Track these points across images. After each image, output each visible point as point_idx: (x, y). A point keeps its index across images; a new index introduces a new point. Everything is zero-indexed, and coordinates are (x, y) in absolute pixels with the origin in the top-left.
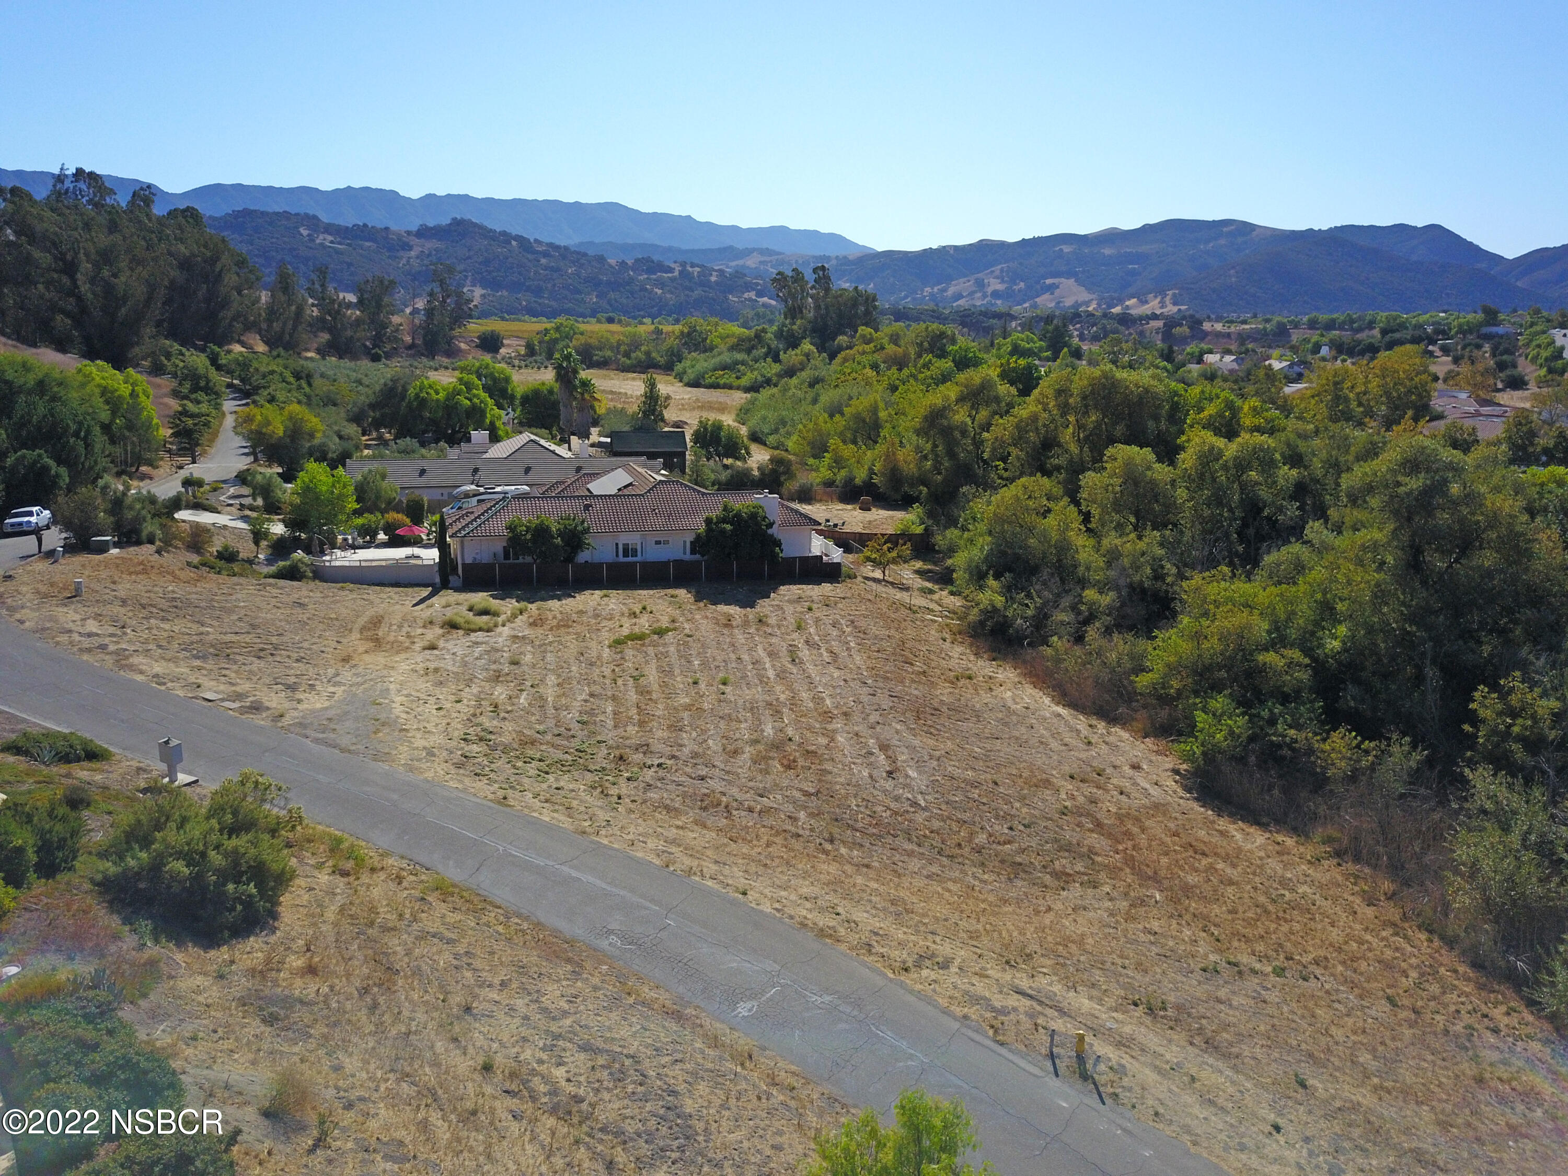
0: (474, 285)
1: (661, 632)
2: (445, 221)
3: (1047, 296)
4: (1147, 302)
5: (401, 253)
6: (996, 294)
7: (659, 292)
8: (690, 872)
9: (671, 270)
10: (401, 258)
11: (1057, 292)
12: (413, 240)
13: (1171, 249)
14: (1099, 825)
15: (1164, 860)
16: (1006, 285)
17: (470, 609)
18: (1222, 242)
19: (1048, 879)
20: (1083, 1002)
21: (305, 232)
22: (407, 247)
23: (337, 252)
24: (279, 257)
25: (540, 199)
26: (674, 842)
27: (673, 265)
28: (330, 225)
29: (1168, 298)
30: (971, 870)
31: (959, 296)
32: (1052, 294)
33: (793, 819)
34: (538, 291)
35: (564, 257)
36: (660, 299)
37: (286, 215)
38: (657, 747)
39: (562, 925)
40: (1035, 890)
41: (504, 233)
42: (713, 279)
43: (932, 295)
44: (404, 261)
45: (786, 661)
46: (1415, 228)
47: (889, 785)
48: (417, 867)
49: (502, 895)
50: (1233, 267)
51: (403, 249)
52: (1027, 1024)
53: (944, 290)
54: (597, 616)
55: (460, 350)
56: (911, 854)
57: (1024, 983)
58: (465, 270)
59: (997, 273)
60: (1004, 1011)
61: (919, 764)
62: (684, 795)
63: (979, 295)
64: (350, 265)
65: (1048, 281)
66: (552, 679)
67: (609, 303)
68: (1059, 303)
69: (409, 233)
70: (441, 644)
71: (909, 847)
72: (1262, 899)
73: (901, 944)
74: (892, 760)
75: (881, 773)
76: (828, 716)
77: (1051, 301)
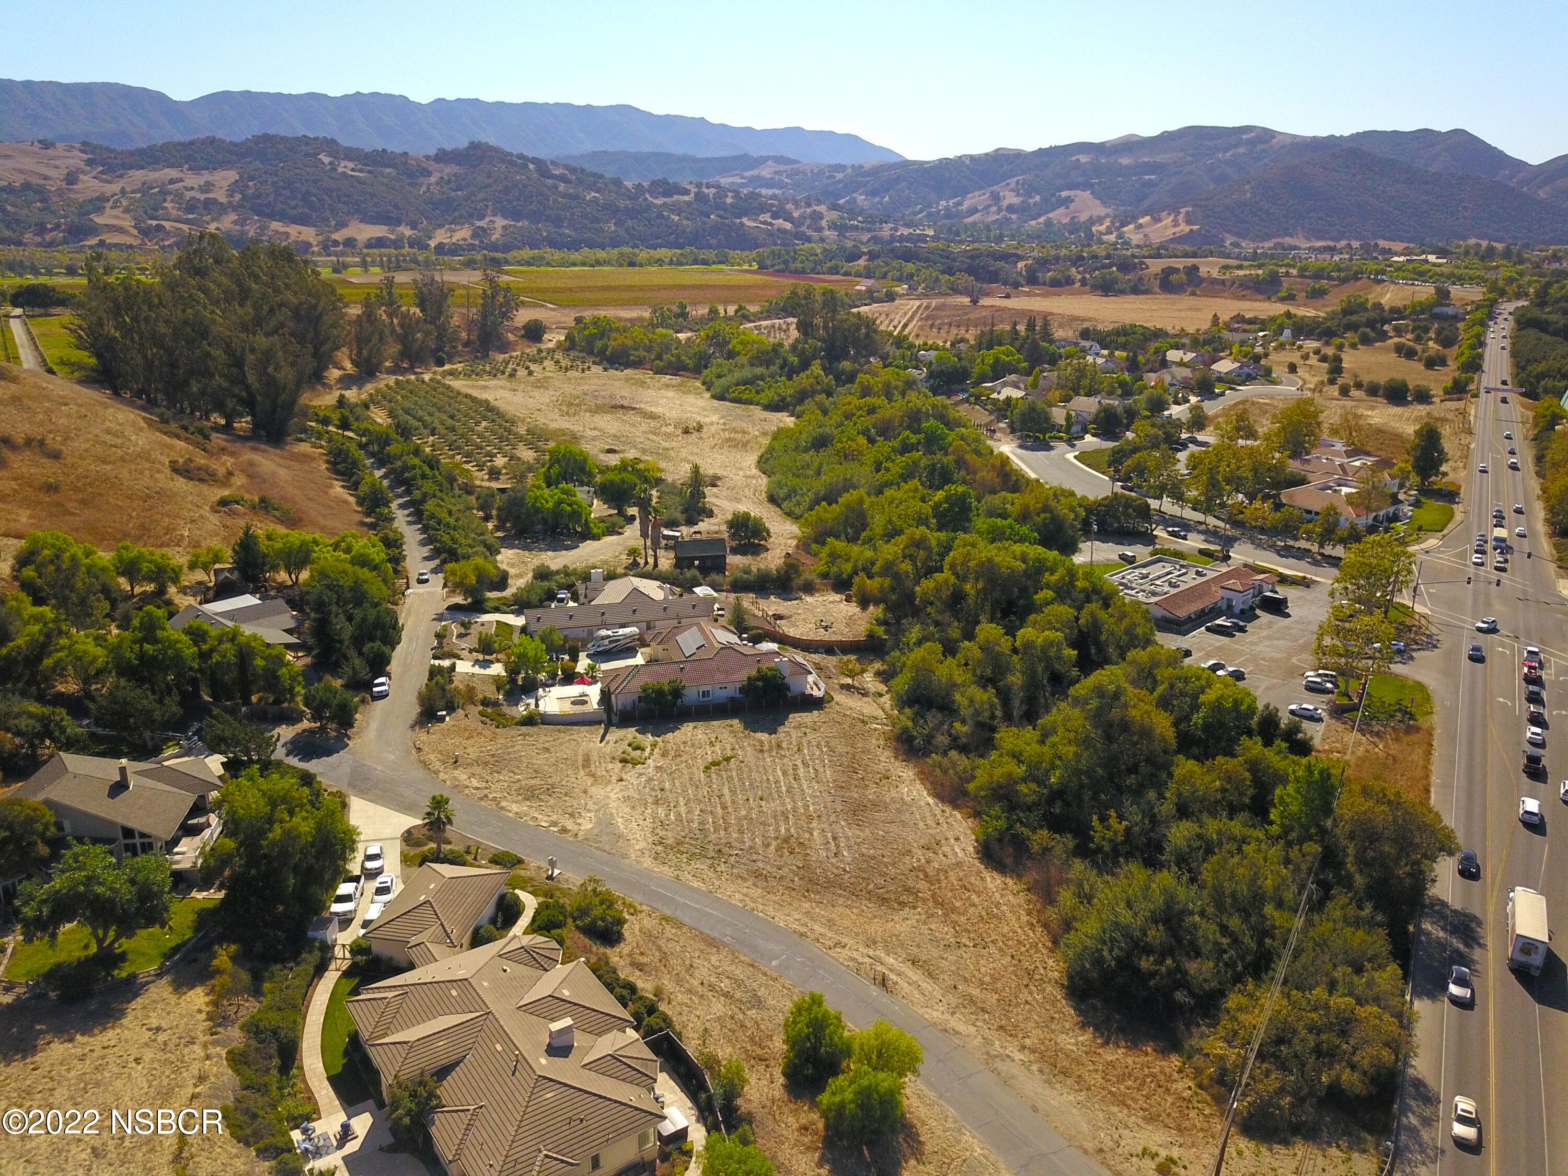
0: (495, 215)
1: (727, 759)
2: (462, 143)
3: (1062, 210)
4: (1160, 220)
5: (421, 180)
6: (1011, 208)
7: (676, 218)
8: (753, 910)
9: (687, 192)
10: (421, 185)
11: (1072, 206)
12: (432, 166)
13: (1189, 159)
14: (926, 876)
15: (950, 895)
16: (1021, 199)
17: (630, 745)
18: (1241, 150)
19: (896, 905)
20: (891, 960)
21: (326, 160)
22: (428, 173)
23: (359, 181)
24: (304, 189)
25: (551, 102)
26: (746, 895)
27: (689, 187)
28: (351, 149)
29: (1181, 216)
30: (864, 902)
31: (973, 211)
32: (1067, 208)
33: (793, 881)
34: (557, 221)
35: (580, 182)
36: (677, 225)
37: (304, 140)
38: (735, 844)
39: (709, 932)
40: (889, 911)
41: (521, 156)
42: (729, 201)
43: (947, 209)
44: (424, 189)
45: (791, 778)
46: (1440, 133)
47: (834, 861)
48: (655, 910)
49: (686, 920)
50: (1249, 183)
51: (423, 175)
52: (869, 968)
53: (960, 204)
54: (693, 745)
55: (509, 343)
56: (840, 895)
57: (871, 953)
58: (486, 200)
59: (1013, 185)
60: (862, 964)
61: (849, 847)
62: (747, 870)
63: (994, 209)
64: (373, 195)
65: (1064, 194)
66: (682, 802)
67: (627, 231)
68: (1073, 218)
69: (427, 158)
70: (624, 776)
71: (840, 892)
72: (984, 913)
73: (830, 939)
74: (837, 846)
75: (831, 854)
76: (810, 818)
77: (1066, 215)
